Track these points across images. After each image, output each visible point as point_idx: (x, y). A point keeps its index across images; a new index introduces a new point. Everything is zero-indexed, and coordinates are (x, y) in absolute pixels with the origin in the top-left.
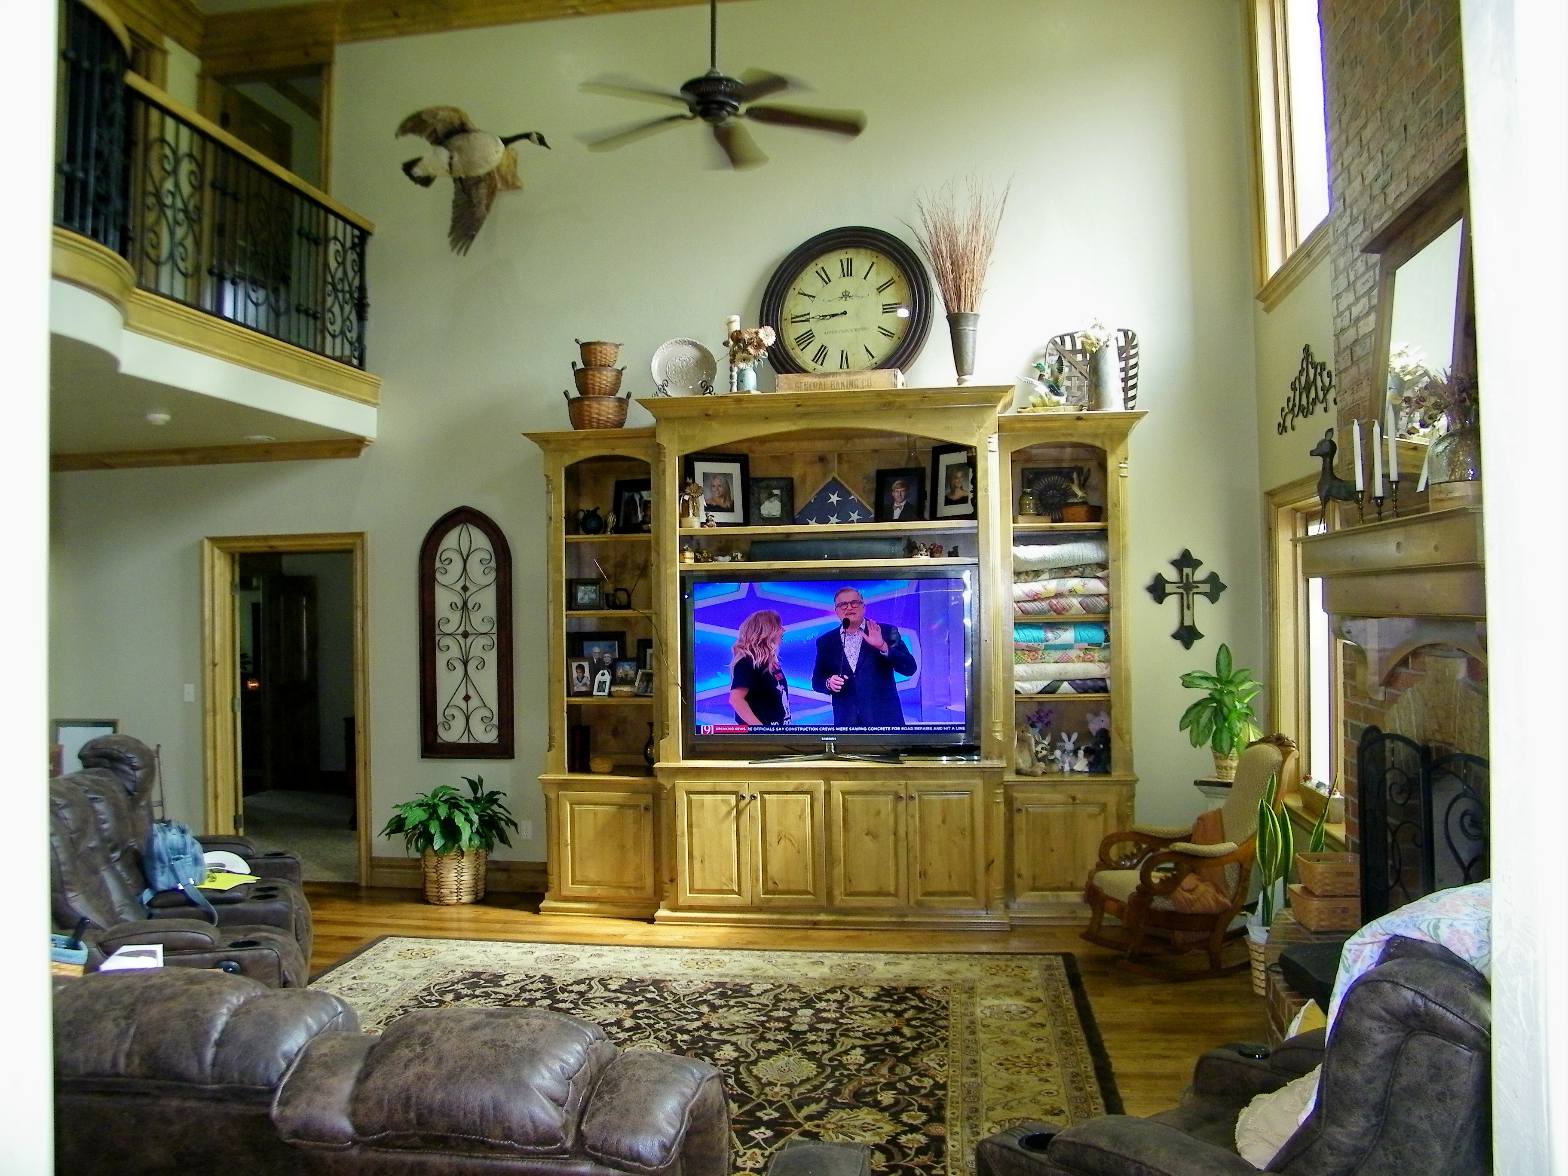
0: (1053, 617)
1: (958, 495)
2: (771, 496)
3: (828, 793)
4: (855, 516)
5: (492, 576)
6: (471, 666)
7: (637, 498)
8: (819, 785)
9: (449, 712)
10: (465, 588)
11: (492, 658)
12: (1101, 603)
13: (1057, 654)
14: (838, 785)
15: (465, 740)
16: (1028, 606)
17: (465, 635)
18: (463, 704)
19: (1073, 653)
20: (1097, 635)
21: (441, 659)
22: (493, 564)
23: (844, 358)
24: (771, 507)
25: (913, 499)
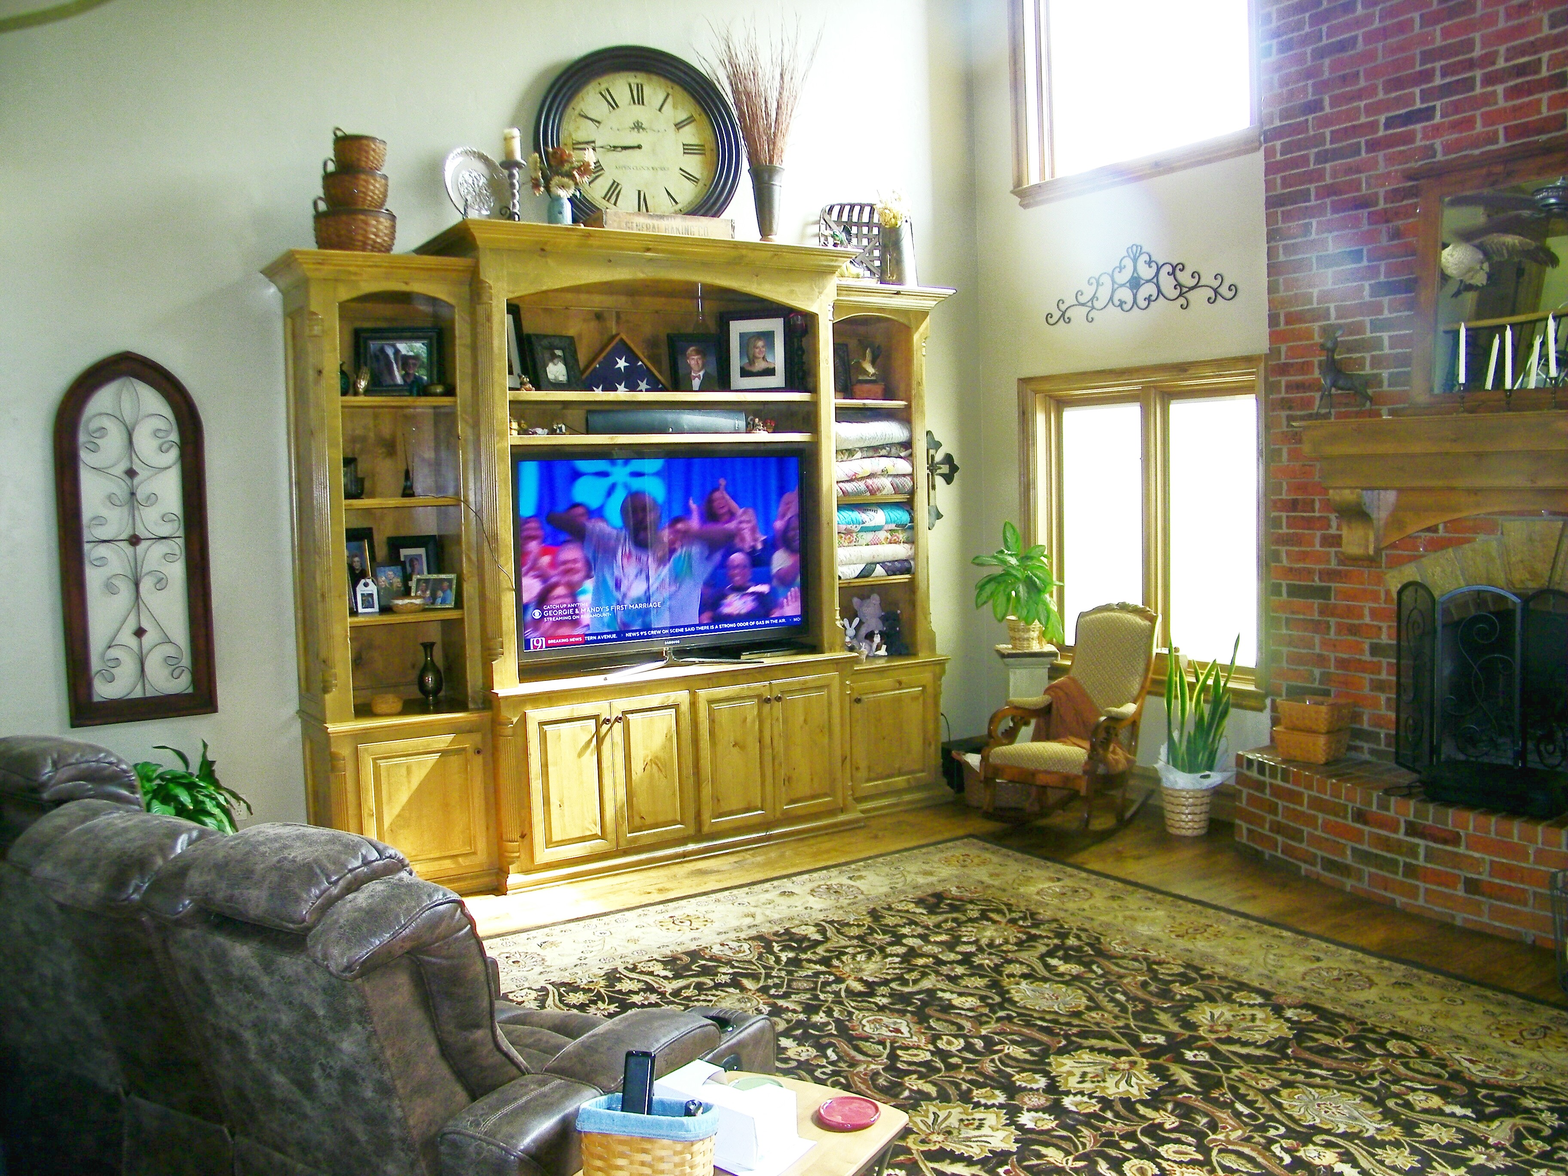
0: (868, 498)
1: (760, 365)
2: (553, 357)
3: (693, 704)
4: (643, 385)
5: (173, 454)
6: (146, 585)
7: (390, 352)
8: (682, 696)
9: (114, 653)
10: (131, 473)
11: (177, 571)
12: (908, 482)
13: (869, 536)
14: (704, 694)
15: (138, 694)
16: (849, 487)
17: (134, 540)
18: (133, 642)
19: (882, 535)
20: (902, 516)
21: (94, 577)
22: (174, 437)
23: (642, 200)
24: (556, 371)
25: (713, 368)
